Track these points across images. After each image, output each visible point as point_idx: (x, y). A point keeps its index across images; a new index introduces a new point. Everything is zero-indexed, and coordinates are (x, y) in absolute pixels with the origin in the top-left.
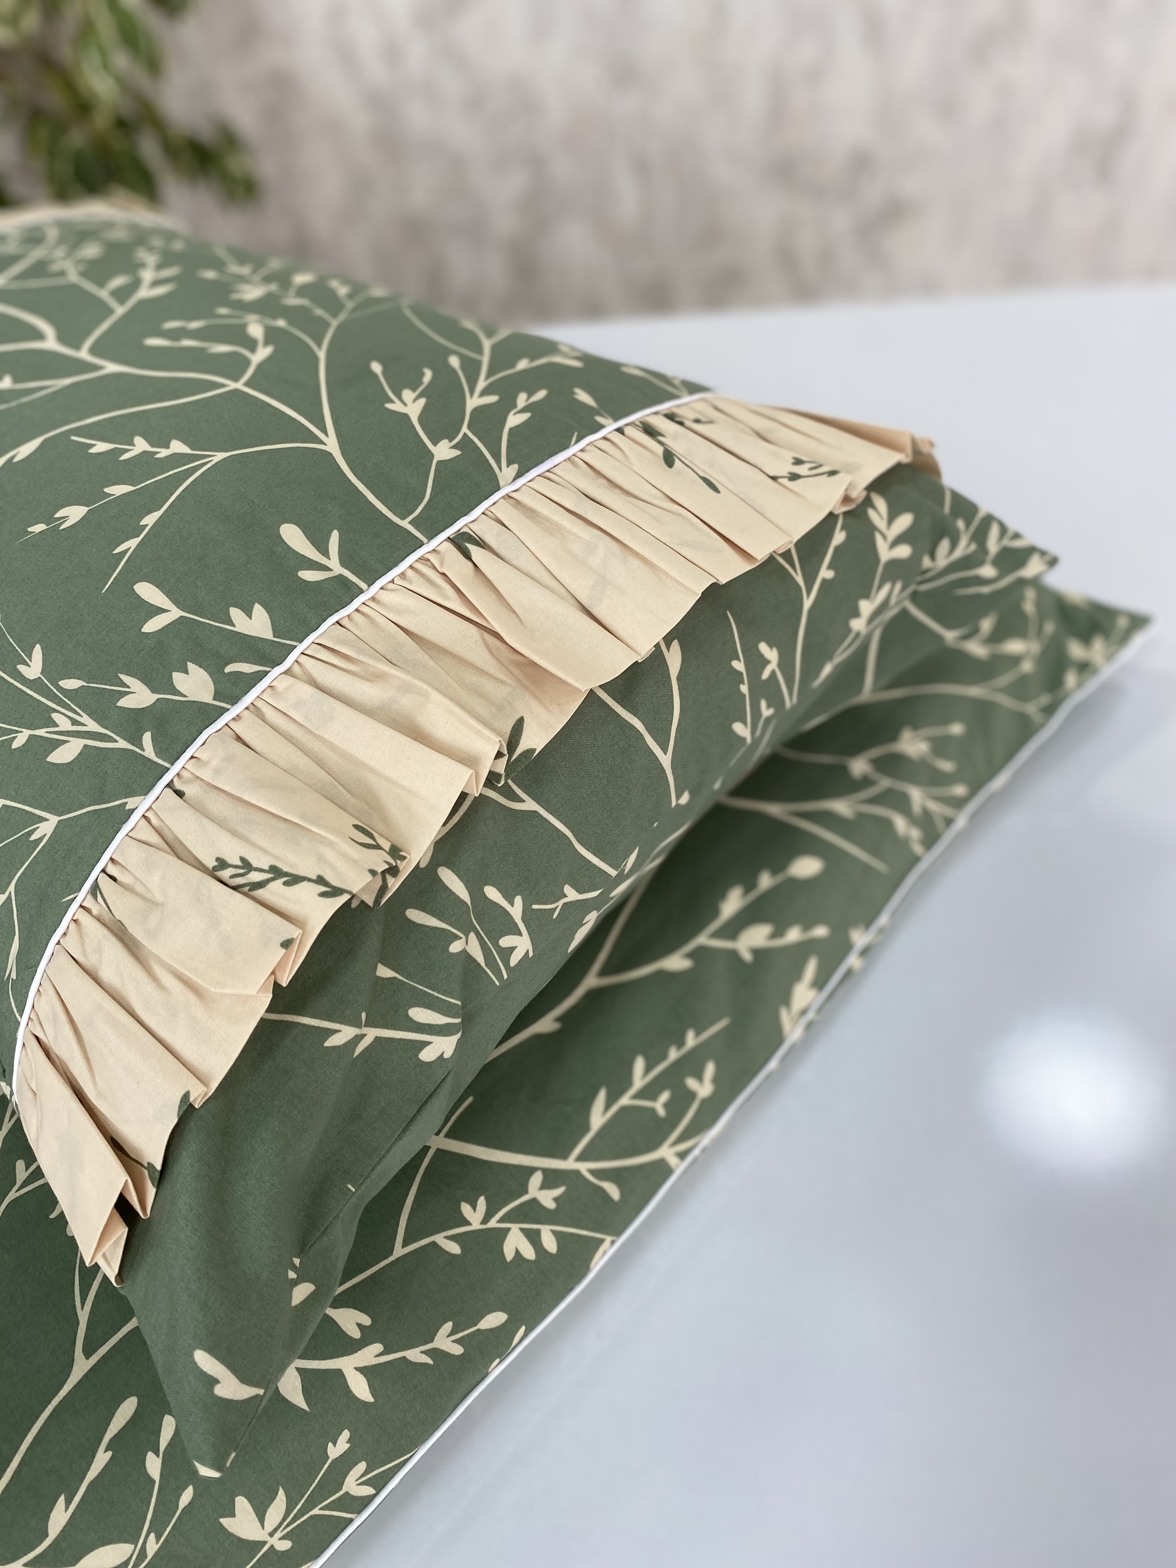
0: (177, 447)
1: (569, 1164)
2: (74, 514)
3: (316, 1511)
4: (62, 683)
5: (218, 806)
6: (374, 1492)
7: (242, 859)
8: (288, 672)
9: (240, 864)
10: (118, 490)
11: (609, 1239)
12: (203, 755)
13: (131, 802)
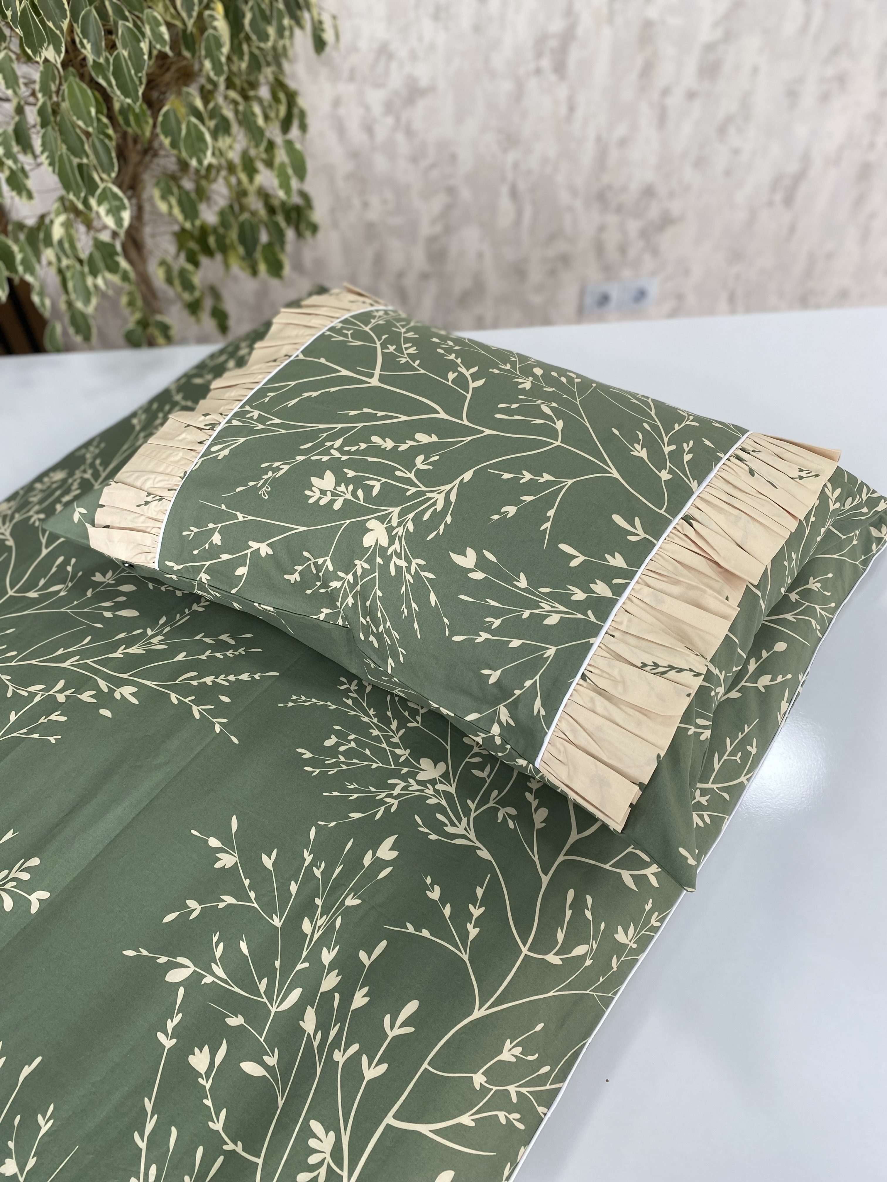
0: (546, 477)
1: (709, 785)
2: (511, 510)
3: (643, 932)
4: (539, 590)
5: (632, 641)
6: (660, 924)
7: (654, 663)
8: (637, 582)
9: (653, 664)
10: (528, 498)
11: (727, 817)
12: (618, 619)
13: (592, 640)
